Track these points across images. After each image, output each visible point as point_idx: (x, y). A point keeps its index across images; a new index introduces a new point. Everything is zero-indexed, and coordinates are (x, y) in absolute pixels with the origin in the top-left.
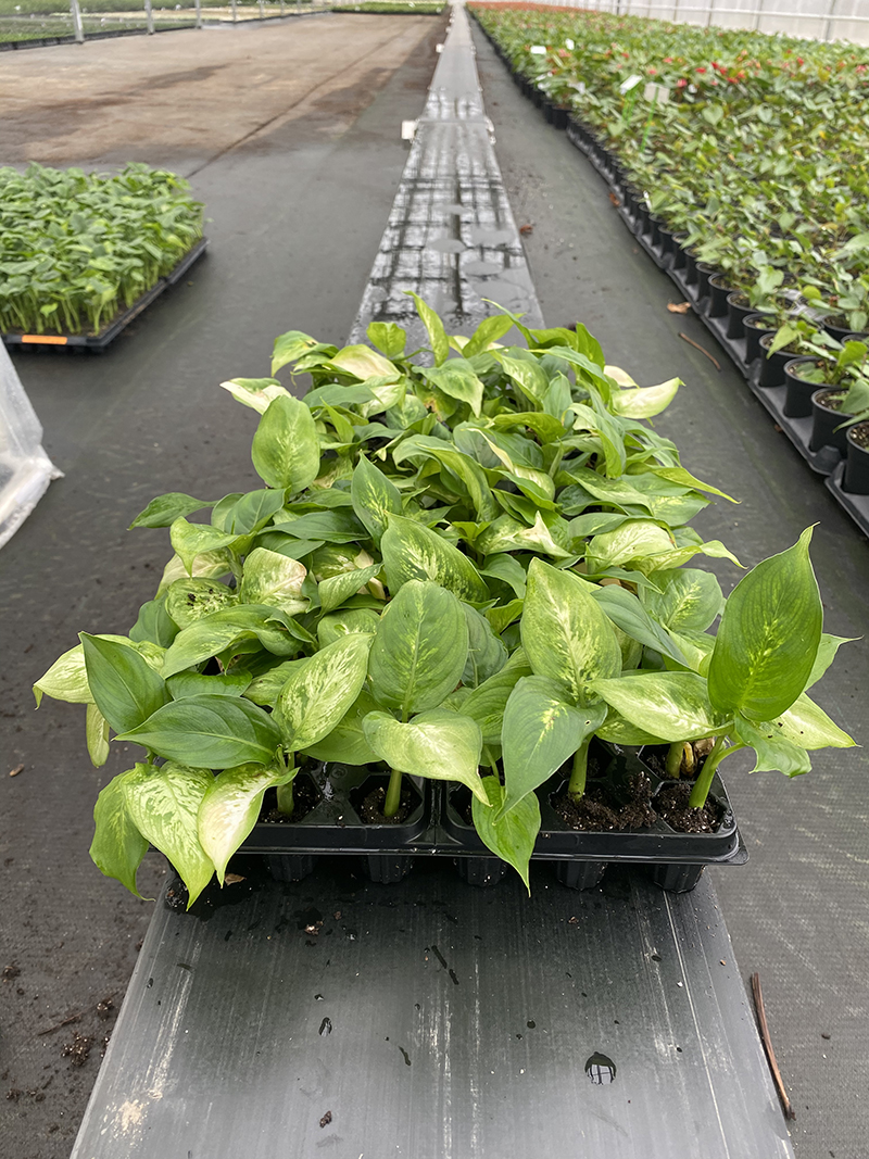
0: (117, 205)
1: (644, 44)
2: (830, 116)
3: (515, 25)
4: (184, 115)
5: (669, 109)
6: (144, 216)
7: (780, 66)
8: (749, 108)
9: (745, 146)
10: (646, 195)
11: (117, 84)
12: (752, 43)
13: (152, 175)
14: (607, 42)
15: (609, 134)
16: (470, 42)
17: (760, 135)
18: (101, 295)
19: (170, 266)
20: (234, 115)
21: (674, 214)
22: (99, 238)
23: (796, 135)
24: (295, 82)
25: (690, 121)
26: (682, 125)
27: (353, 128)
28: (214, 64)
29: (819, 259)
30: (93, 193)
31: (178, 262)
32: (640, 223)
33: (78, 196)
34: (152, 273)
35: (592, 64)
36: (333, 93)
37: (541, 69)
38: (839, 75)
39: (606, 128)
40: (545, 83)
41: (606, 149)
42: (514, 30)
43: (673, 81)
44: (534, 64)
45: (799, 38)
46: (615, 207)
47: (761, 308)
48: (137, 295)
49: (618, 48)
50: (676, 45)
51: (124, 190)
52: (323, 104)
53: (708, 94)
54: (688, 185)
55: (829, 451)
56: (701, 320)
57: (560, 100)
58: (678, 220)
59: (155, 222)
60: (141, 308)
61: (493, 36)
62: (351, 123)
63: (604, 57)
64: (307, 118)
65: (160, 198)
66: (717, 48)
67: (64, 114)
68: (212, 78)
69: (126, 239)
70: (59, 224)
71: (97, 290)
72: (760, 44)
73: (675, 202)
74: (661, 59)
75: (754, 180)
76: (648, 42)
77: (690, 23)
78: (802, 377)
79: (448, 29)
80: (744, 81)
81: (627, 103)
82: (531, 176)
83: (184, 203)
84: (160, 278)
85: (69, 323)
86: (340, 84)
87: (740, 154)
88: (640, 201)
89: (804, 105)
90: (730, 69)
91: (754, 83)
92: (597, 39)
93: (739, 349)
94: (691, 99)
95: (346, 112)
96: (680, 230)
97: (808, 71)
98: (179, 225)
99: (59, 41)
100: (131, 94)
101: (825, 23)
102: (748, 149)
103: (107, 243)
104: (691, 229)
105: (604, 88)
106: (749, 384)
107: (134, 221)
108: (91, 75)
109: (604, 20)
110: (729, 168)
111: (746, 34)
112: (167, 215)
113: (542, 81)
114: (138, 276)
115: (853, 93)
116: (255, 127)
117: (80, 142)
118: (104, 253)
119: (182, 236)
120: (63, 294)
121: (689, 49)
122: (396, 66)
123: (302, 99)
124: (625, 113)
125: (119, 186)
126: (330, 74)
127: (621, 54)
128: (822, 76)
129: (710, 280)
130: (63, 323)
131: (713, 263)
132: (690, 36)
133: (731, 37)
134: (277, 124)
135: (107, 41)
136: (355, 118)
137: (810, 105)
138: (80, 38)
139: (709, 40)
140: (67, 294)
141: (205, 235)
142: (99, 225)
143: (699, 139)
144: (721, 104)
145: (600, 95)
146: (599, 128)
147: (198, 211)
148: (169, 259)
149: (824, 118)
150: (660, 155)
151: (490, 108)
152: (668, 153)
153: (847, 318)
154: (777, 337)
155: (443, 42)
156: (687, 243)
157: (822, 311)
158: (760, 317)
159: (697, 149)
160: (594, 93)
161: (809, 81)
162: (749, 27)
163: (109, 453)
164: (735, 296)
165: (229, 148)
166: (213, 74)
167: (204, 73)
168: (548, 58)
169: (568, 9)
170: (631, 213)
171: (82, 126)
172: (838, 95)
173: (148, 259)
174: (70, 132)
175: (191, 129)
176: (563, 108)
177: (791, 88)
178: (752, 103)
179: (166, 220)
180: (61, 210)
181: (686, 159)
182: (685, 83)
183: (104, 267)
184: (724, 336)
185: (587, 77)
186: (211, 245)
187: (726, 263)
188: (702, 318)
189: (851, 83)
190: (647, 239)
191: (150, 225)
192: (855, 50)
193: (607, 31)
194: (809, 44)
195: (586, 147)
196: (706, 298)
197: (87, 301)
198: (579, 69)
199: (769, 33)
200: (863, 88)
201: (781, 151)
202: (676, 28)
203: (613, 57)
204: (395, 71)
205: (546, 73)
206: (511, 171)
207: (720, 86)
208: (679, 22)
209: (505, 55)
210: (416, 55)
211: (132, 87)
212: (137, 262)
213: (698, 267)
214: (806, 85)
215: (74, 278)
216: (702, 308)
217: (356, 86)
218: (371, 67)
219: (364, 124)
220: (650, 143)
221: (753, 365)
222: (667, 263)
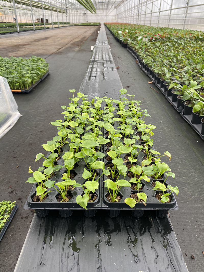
0: (30, 64)
1: (143, 31)
2: (183, 44)
3: (115, 27)
5: (149, 43)
6: (36, 66)
7: (173, 34)
9: (165, 50)
10: (143, 60)
12: (167, 30)
13: (37, 58)
14: (135, 30)
15: (136, 48)
16: (105, 31)
17: (168, 48)
18: (28, 81)
19: (42, 76)
20: (54, 47)
21: (149, 64)
22: (27, 70)
23: (176, 48)
24: (67, 40)
25: (153, 46)
26: (151, 46)
27: (80, 49)
29: (179, 71)
30: (25, 62)
31: (44, 75)
32: (142, 66)
33: (22, 63)
34: (38, 77)
35: (132, 34)
36: (75, 42)
37: (121, 36)
38: (186, 36)
39: (135, 47)
40: (122, 39)
41: (135, 52)
42: (115, 28)
43: (150, 38)
44: (119, 35)
45: (178, 29)
47: (167, 81)
50: (150, 31)
51: (31, 61)
52: (73, 44)
53: (157, 40)
54: (152, 58)
55: (181, 107)
57: (125, 42)
58: (150, 65)
59: (38, 67)
60: (36, 84)
62: (79, 48)
63: (134, 33)
64: (70, 47)
65: (39, 63)
66: (159, 31)
67: (16, 47)
69: (33, 70)
70: (18, 68)
72: (169, 30)
73: (149, 61)
74: (147, 33)
75: (167, 57)
77: (154, 26)
79: (100, 28)
80: (165, 37)
81: (139, 43)
82: (119, 58)
83: (45, 63)
84: (40, 79)
85: (21, 87)
86: (77, 40)
87: (163, 52)
88: (142, 61)
89: (178, 42)
90: (162, 35)
91: (167, 38)
92: (133, 29)
93: (163, 89)
94: (153, 41)
95: (78, 46)
96: (150, 67)
97: (179, 35)
98: (44, 68)
99: (14, 32)
100: (31, 43)
101: (183, 25)
102: (165, 51)
103: (29, 71)
104: (153, 66)
105: (135, 39)
106: (165, 96)
107: (34, 67)
108: (21, 39)
109: (135, 26)
110: (161, 55)
111: (166, 28)
112: (41, 66)
113: (121, 38)
114: (36, 78)
115: (189, 39)
117: (20, 53)
118: (28, 73)
119: (44, 70)
120: (20, 81)
121: (153, 31)
122: (89, 36)
123: (68, 43)
124: (139, 44)
125: (30, 61)
126: (74, 38)
127: (138, 32)
128: (182, 36)
129: (157, 76)
130: (20, 87)
131: (157, 73)
132: (153, 28)
133: (163, 29)
134: (63, 48)
135: (25, 32)
136: (80, 47)
137: (179, 42)
139: (158, 29)
141: (49, 70)
142: (27, 68)
143: (155, 49)
144: (160, 42)
145: (134, 41)
146: (133, 47)
147: (47, 65)
149: (182, 45)
150: (146, 52)
151: (110, 44)
152: (148, 52)
153: (185, 82)
154: (170, 86)
155: (99, 31)
156: (151, 69)
157: (179, 81)
158: (167, 83)
159: (154, 51)
160: (132, 41)
161: (179, 37)
162: (167, 26)
163: (32, 112)
164: (162, 79)
165: (53, 53)
168: (122, 33)
169: (127, 24)
170: (140, 64)
171: (20, 50)
172: (185, 40)
173: (38, 74)
174: (18, 51)
175: (44, 50)
176: (126, 44)
177: (175, 39)
178: (167, 42)
180: (18, 65)
181: (152, 53)
182: (152, 38)
183: (28, 76)
184: (160, 87)
185: (131, 37)
186: (50, 72)
187: (160, 73)
188: (155, 84)
189: (188, 37)
190: (144, 69)
191: (38, 68)
192: (190, 31)
193: (135, 28)
194: (180, 30)
195: (131, 52)
196: (156, 80)
197: (25, 83)
198: (129, 36)
199: (171, 28)
200: (191, 38)
201: (172, 51)
203: (136, 33)
204: (89, 37)
205: (122, 37)
206: (115, 57)
207: (160, 39)
208: (151, 26)
209: (113, 33)
210: (93, 34)
212: (35, 75)
213: (154, 74)
215: (23, 78)
216: (155, 82)
217: (80, 40)
218: (84, 36)
219: (82, 48)
220: (144, 50)
221: (166, 92)
222: (148, 74)
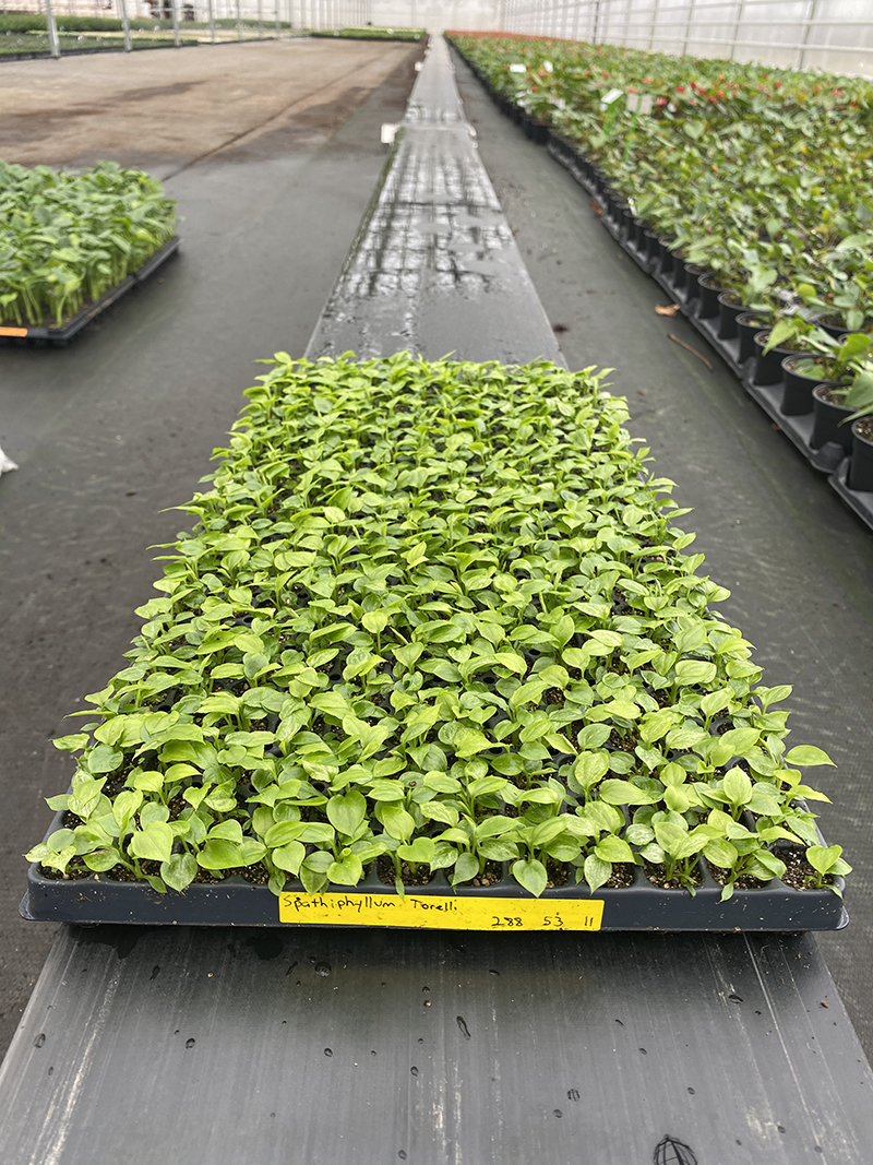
0: (85, 201)
1: (622, 69)
2: (809, 134)
3: (494, 50)
4: (158, 126)
5: (650, 125)
6: (113, 212)
7: (757, 89)
8: (728, 125)
9: (728, 159)
10: (631, 201)
11: (92, 96)
12: (727, 70)
13: (123, 174)
14: (584, 65)
15: (591, 146)
16: (449, 64)
17: (742, 149)
18: (64, 285)
19: (139, 261)
20: (210, 126)
21: (660, 219)
22: (64, 230)
23: (778, 150)
24: (272, 98)
25: (673, 135)
26: (664, 138)
27: (332, 139)
28: (190, 80)
29: (811, 261)
30: (61, 189)
31: (149, 258)
32: (625, 230)
33: (46, 192)
34: (120, 267)
35: (572, 83)
36: (312, 109)
37: (521, 87)
38: (816, 99)
39: (587, 141)
40: (525, 100)
41: (587, 160)
42: (492, 54)
43: (653, 100)
44: (513, 82)
45: (773, 67)
46: (598, 216)
47: (752, 307)
48: (103, 290)
49: (597, 69)
50: (653, 70)
51: (93, 187)
52: (300, 118)
53: (687, 112)
54: (674, 192)
55: (832, 447)
56: (690, 323)
57: (540, 116)
58: (664, 224)
59: (124, 216)
60: (108, 302)
61: (472, 59)
62: (330, 135)
63: (582, 77)
64: (285, 130)
65: (130, 195)
67: (36, 122)
68: (189, 92)
69: (93, 232)
70: (23, 217)
71: (61, 280)
72: (735, 71)
73: (660, 207)
74: (639, 81)
75: (739, 189)
76: (626, 67)
77: (666, 53)
79: (426, 54)
80: (722, 101)
81: (609, 118)
82: (512, 186)
83: (156, 200)
84: (128, 274)
85: (30, 314)
86: (319, 100)
87: (723, 165)
88: (626, 206)
89: (782, 124)
90: (708, 90)
91: (733, 103)
92: (575, 63)
93: (732, 349)
94: (670, 117)
95: (325, 126)
96: (666, 234)
97: (784, 93)
98: (150, 221)
99: (35, 55)
100: (106, 105)
102: (730, 161)
103: (73, 236)
104: (678, 232)
105: (583, 105)
106: (743, 384)
107: (103, 215)
108: (65, 87)
109: (581, 48)
110: (713, 178)
111: (721, 62)
112: (138, 210)
113: (522, 98)
114: (104, 269)
116: (232, 137)
117: (51, 147)
118: (70, 245)
119: (153, 231)
120: (23, 284)
121: (667, 73)
122: (375, 86)
123: (280, 113)
124: (606, 127)
125: (88, 184)
126: (307, 91)
127: (599, 74)
129: (699, 280)
130: (23, 315)
131: (702, 264)
132: (666, 63)
134: (253, 135)
135: (84, 57)
136: (333, 131)
137: (789, 124)
138: (58, 54)
140: (28, 283)
141: (178, 233)
142: (65, 218)
144: (701, 121)
145: (580, 111)
146: (580, 141)
147: (170, 208)
148: (139, 254)
150: (643, 164)
152: (652, 163)
154: (774, 333)
155: (422, 63)
156: (673, 246)
157: (818, 309)
158: (753, 316)
159: (679, 161)
160: (574, 110)
161: (787, 103)
163: (67, 446)
164: (726, 296)
165: (205, 155)
166: (190, 89)
167: (181, 88)
168: (527, 76)
169: (545, 38)
170: (615, 221)
171: (54, 133)
172: (815, 117)
173: (117, 253)
174: (41, 139)
175: (167, 138)
176: (543, 124)
177: (770, 108)
178: (732, 121)
179: (136, 215)
180: (25, 204)
181: (669, 169)
182: (665, 102)
183: (69, 258)
184: (714, 337)
185: (568, 98)
186: (184, 245)
187: (717, 264)
188: (692, 320)
189: (828, 105)
190: (632, 245)
191: (117, 219)
192: (829, 78)
193: (583, 57)
195: (566, 161)
196: (694, 300)
197: (49, 292)
198: (558, 87)
200: (840, 110)
201: (764, 163)
202: (652, 56)
203: (592, 77)
204: (373, 90)
205: (525, 90)
207: (699, 105)
209: (483, 76)
210: (394, 77)
211: (107, 99)
212: (104, 255)
213: (686, 268)
214: (783, 106)
215: (37, 268)
216: (691, 310)
217: (333, 102)
218: (351, 86)
219: (343, 136)
220: (632, 154)
221: (747, 361)
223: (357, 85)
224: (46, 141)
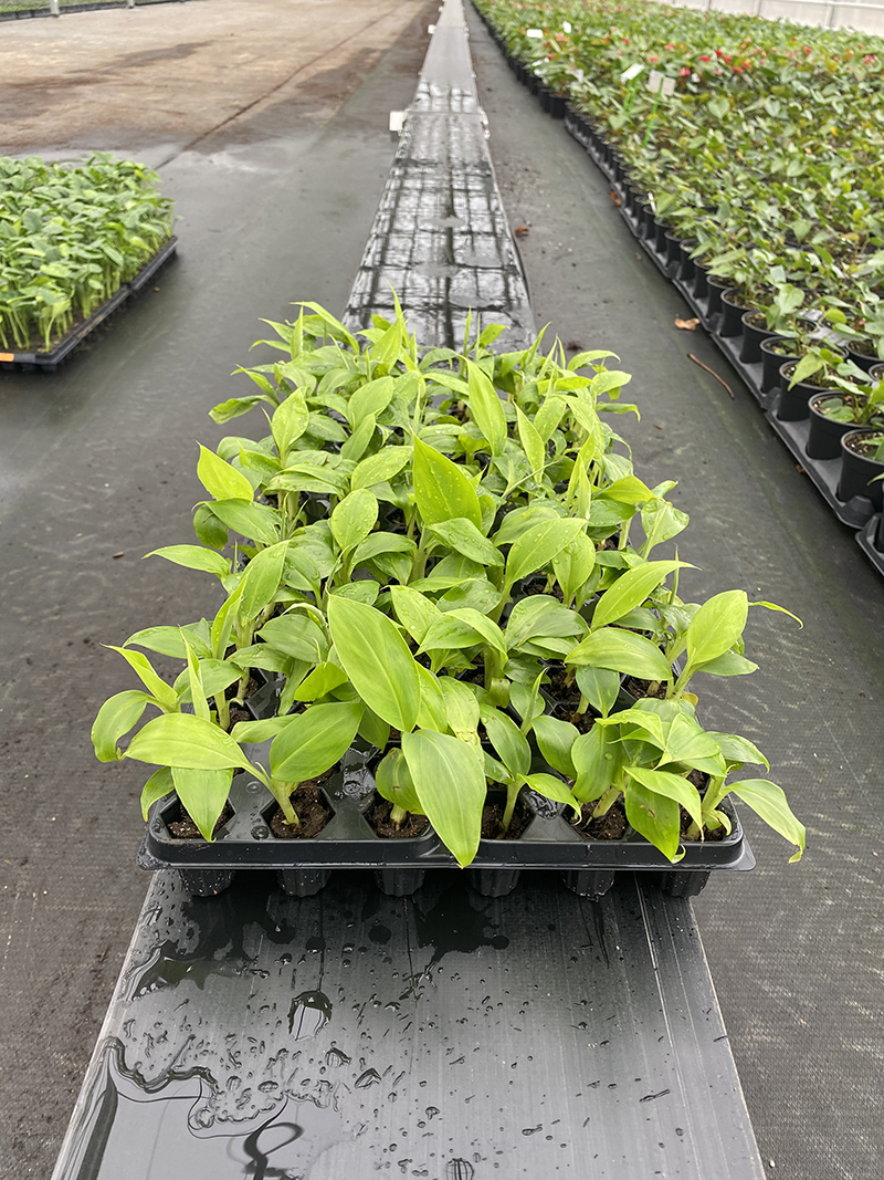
0: (78, 200)
1: (644, 29)
2: (840, 110)
3: (510, 6)
4: (159, 97)
5: (673, 100)
6: (107, 214)
7: (786, 55)
8: (757, 100)
9: (754, 142)
10: (651, 196)
11: (93, 61)
12: (754, 29)
13: (118, 166)
14: (606, 26)
15: (610, 126)
16: (464, 23)
17: (768, 131)
18: (52, 307)
19: (134, 270)
20: (214, 97)
21: (681, 219)
22: (54, 240)
23: (806, 130)
24: (279, 62)
25: (694, 114)
26: (685, 118)
27: (340, 113)
28: (194, 41)
29: (840, 275)
30: (53, 185)
31: (144, 265)
32: (644, 226)
33: (36, 189)
34: (113, 278)
36: (318, 76)
37: (537, 54)
38: (846, 66)
39: (606, 120)
40: (542, 69)
41: (605, 142)
42: (510, 11)
43: (676, 69)
44: (530, 48)
45: (803, 24)
46: (616, 207)
47: (779, 331)
49: (617, 32)
50: (676, 30)
51: (87, 183)
52: (308, 87)
53: (712, 84)
54: (694, 185)
55: (861, 501)
56: (711, 338)
57: (557, 87)
58: (686, 226)
59: (117, 221)
60: (100, 319)
61: (486, 16)
62: (338, 108)
63: (603, 42)
64: (291, 102)
65: (126, 193)
66: (720, 34)
67: (32, 94)
68: (193, 56)
69: (85, 240)
70: (11, 222)
71: (47, 301)
72: (762, 31)
73: (682, 206)
74: (662, 45)
75: (764, 180)
76: (648, 26)
77: (690, 7)
78: (829, 414)
79: (441, 9)
80: (749, 71)
81: (628, 95)
82: (526, 170)
83: (151, 200)
84: (122, 284)
85: (16, 337)
86: (328, 65)
87: (749, 152)
88: (648, 202)
89: (812, 98)
90: (735, 57)
91: (759, 73)
92: (596, 22)
94: (694, 89)
95: (332, 97)
96: (688, 237)
97: (815, 61)
98: (144, 225)
99: (33, 13)
100: (106, 73)
101: (830, 8)
102: (757, 146)
103: (63, 246)
104: (701, 237)
105: (603, 76)
106: (766, 415)
107: (94, 221)
108: (64, 51)
109: (601, 1)
110: (738, 167)
111: (748, 19)
112: (132, 210)
113: (538, 67)
114: (96, 284)
115: (862, 86)
116: (237, 111)
117: (45, 124)
118: (59, 257)
119: (147, 236)
120: (9, 306)
121: (690, 34)
122: (386, 47)
123: (286, 81)
124: (626, 104)
125: (83, 179)
126: (317, 54)
127: (620, 39)
128: (830, 67)
129: (722, 295)
130: (9, 336)
131: (725, 276)
132: (690, 20)
133: (733, 22)
134: (258, 109)
135: (84, 14)
136: (342, 102)
137: (818, 98)
138: (56, 11)
139: (709, 25)
140: (14, 306)
141: (174, 233)
142: (55, 224)
143: (705, 134)
144: (726, 96)
145: (599, 83)
146: (598, 119)
147: (167, 207)
148: (133, 263)
149: (834, 112)
150: (665, 152)
151: (484, 96)
152: (673, 149)
153: (875, 346)
154: (800, 366)
155: (435, 23)
156: (696, 253)
157: (847, 336)
158: (778, 341)
159: (703, 146)
160: (592, 81)
161: (816, 72)
162: (750, 12)
164: (749, 315)
165: (207, 134)
166: (194, 52)
167: (184, 50)
168: (545, 42)
170: (634, 215)
171: (50, 107)
172: (846, 88)
173: (107, 265)
174: (37, 114)
175: (168, 112)
176: (560, 96)
177: (797, 79)
178: (758, 93)
179: (129, 220)
181: (691, 157)
182: (688, 72)
183: (57, 274)
184: (738, 359)
185: (585, 63)
186: (181, 247)
187: (740, 277)
188: (712, 336)
189: (860, 74)
190: (652, 245)
191: (112, 224)
192: (861, 38)
193: (605, 14)
194: (813, 32)
195: (584, 139)
196: (717, 313)
197: (36, 314)
198: (577, 54)
199: (772, 19)
200: (872, 80)
201: (792, 148)
202: (676, 11)
203: (612, 42)
204: (384, 52)
205: (542, 58)
206: (506, 164)
207: (723, 75)
208: (679, 5)
209: (500, 37)
210: (409, 35)
211: (108, 64)
212: (96, 268)
213: (708, 279)
214: (813, 76)
215: (23, 286)
216: (713, 326)
217: (342, 67)
218: (360, 47)
219: (351, 110)
220: (653, 138)
221: (771, 392)
222: (674, 272)
223: (369, 46)
224: (42, 116)
